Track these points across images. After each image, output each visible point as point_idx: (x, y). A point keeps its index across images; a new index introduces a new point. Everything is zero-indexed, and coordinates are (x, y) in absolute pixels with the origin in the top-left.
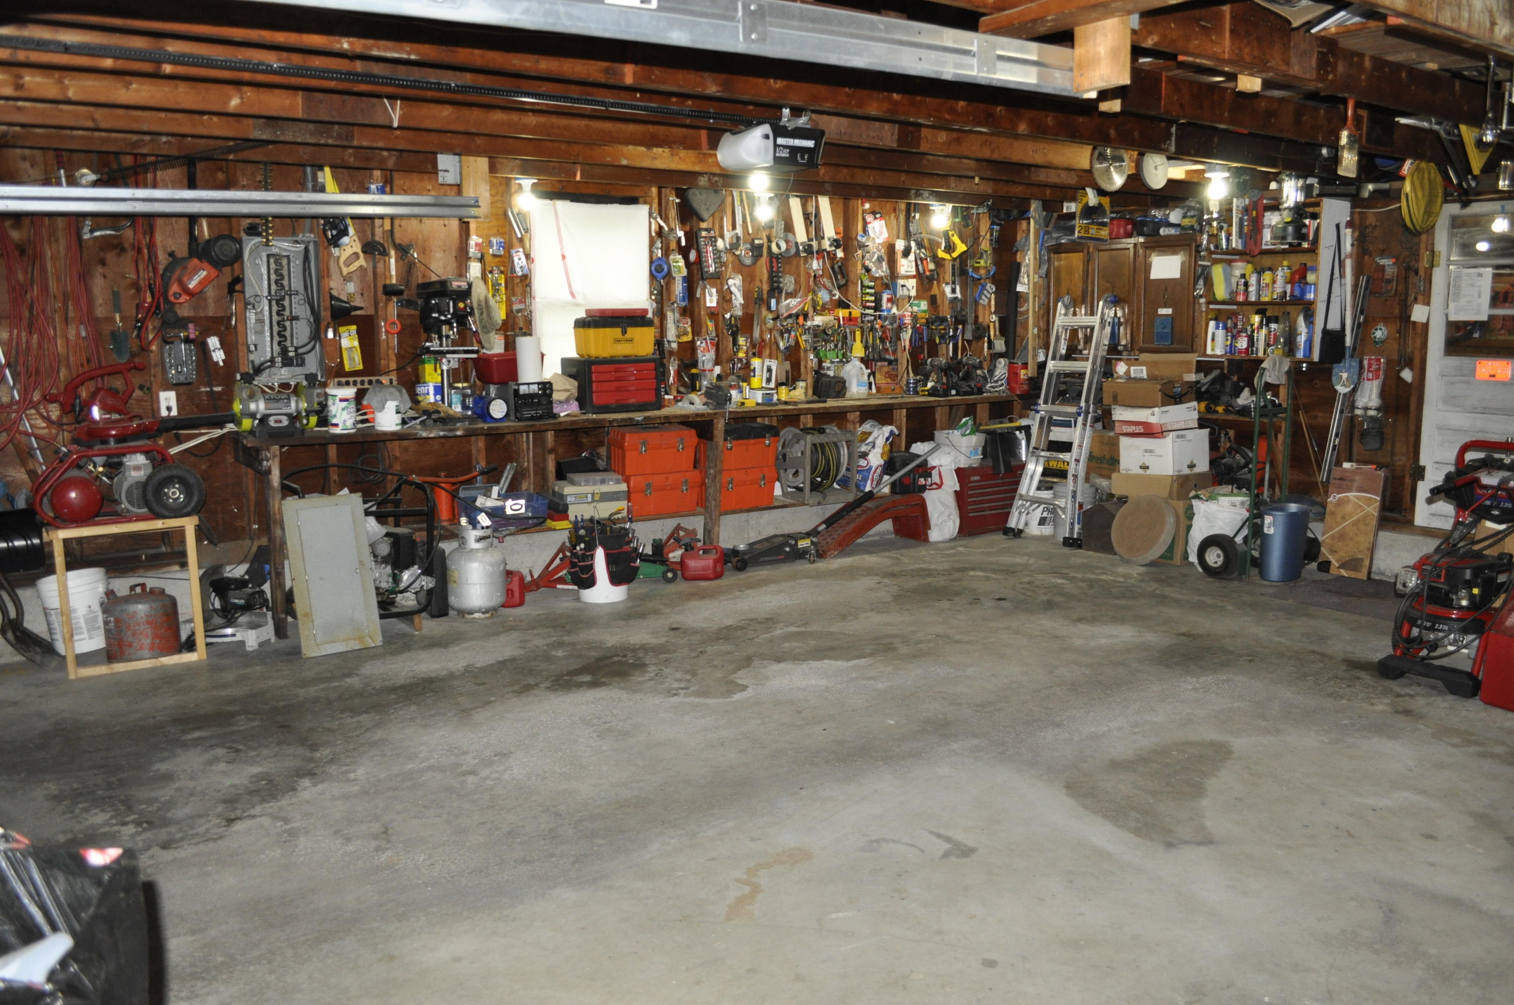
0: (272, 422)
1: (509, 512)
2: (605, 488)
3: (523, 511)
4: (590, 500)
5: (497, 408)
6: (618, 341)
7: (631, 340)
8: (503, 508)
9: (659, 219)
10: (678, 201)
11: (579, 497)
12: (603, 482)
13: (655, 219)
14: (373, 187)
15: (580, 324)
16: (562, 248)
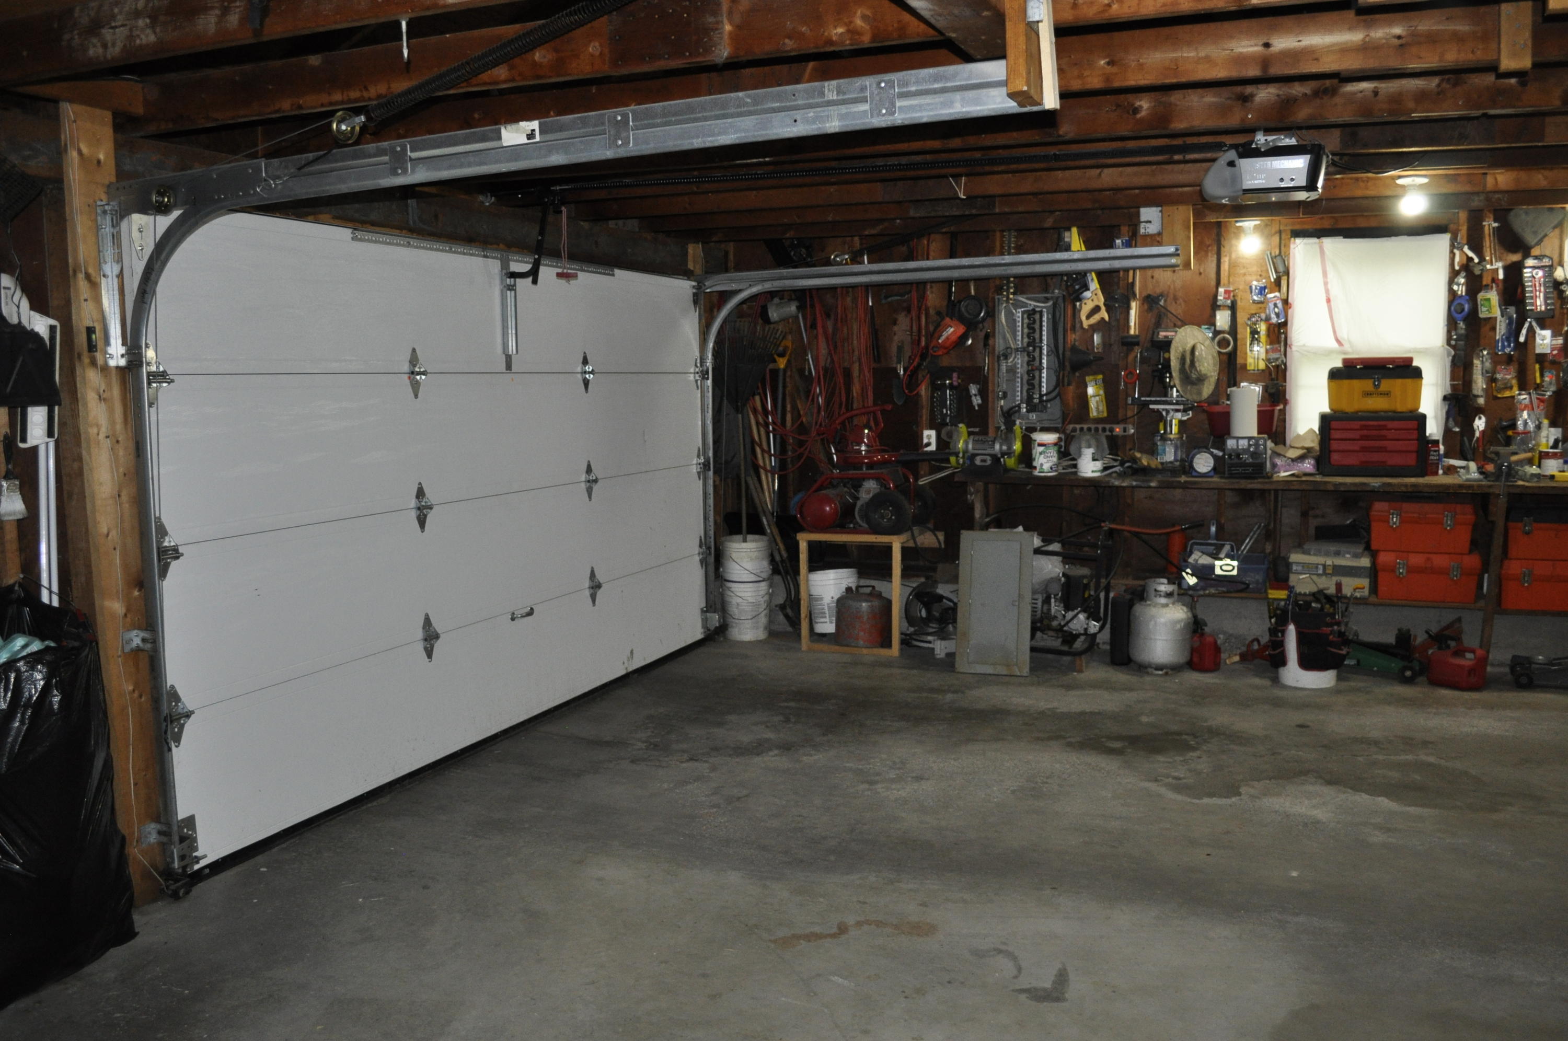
0: (978, 461)
1: (1218, 571)
2: (1340, 562)
3: (1235, 572)
4: (1320, 571)
5: (1202, 461)
6: (1368, 394)
7: (1387, 394)
8: (1212, 567)
9: (1466, 249)
10: (1496, 225)
11: (1309, 568)
12: (1337, 554)
13: (1461, 249)
14: (1118, 242)
15: (1334, 375)
16: (1327, 291)
